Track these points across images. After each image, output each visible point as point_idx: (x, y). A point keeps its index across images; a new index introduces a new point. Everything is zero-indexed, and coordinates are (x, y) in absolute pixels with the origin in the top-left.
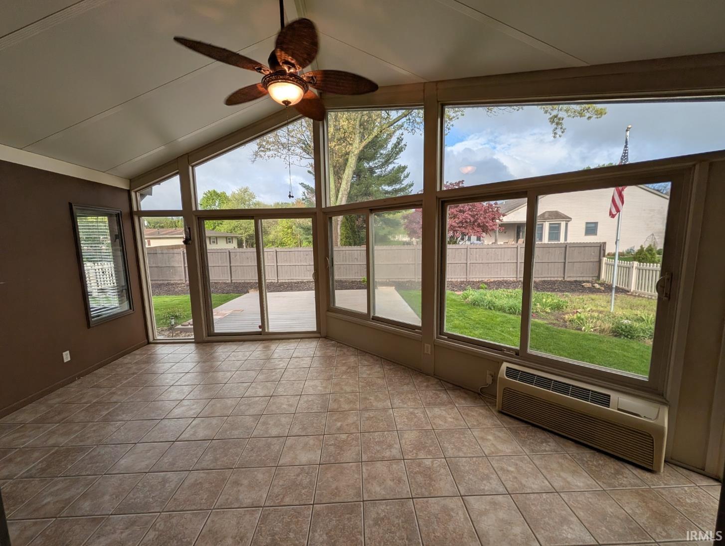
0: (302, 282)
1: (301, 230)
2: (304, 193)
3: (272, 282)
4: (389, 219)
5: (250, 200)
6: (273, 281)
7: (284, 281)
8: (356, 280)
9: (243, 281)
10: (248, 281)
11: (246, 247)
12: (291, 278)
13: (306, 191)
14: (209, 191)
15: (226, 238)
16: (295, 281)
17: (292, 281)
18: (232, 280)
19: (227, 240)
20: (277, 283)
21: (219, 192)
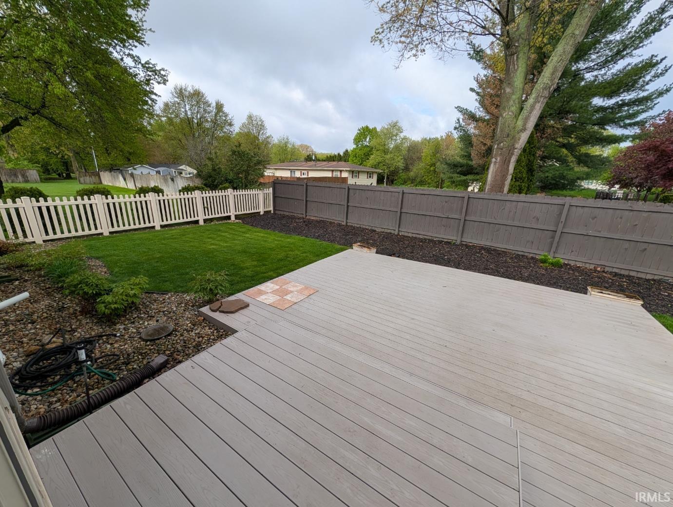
0: (431, 241)
1: (445, 166)
2: (458, 120)
3: (391, 233)
4: (587, 155)
5: (397, 134)
6: (393, 232)
7: (406, 234)
8: (526, 254)
9: (358, 226)
10: (364, 227)
11: (387, 184)
12: (417, 232)
13: (462, 117)
14: (362, 127)
15: (368, 172)
16: (421, 237)
17: (418, 236)
18: (347, 222)
19: (368, 175)
20: (397, 235)
21: (371, 127)
